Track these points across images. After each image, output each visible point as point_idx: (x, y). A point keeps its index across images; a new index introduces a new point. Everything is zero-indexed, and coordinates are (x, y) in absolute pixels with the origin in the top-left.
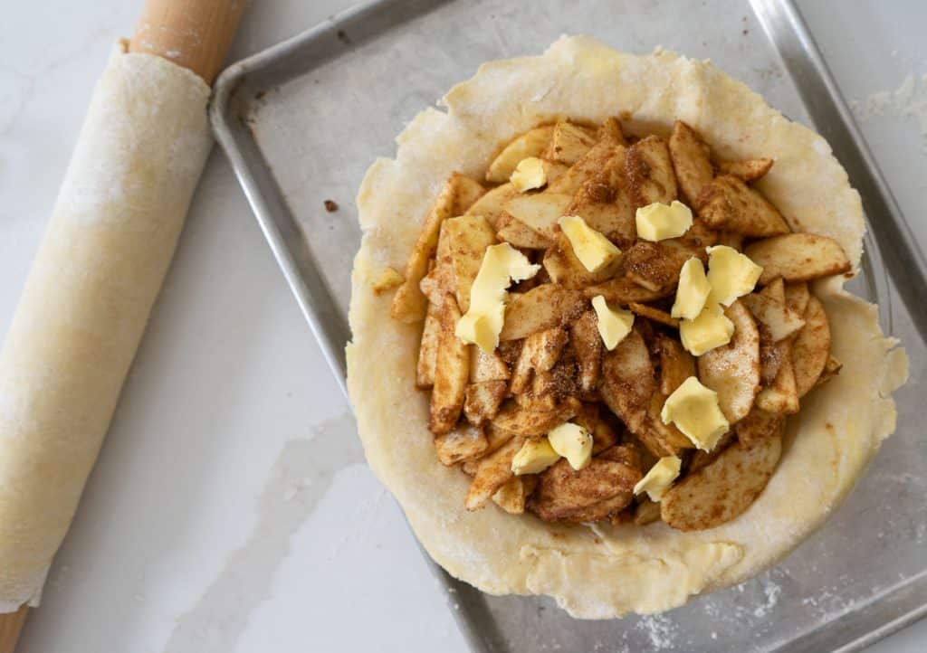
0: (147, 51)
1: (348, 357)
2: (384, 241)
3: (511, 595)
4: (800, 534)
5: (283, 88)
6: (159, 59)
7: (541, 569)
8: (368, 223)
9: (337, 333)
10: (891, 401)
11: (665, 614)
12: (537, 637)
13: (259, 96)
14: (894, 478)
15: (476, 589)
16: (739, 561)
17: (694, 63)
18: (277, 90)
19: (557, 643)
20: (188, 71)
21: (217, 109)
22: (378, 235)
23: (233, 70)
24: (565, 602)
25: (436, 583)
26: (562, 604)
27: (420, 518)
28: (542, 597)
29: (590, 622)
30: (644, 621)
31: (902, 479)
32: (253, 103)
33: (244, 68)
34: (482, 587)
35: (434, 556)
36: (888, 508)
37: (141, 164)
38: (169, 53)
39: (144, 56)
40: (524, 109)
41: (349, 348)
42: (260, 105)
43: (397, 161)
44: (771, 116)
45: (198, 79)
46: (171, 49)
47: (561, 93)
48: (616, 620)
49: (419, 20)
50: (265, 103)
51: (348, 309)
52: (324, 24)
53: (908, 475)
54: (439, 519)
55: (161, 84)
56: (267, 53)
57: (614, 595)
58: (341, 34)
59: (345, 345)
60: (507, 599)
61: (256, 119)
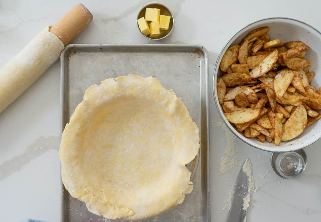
0: (54, 34)
1: (66, 126)
2: (87, 104)
3: (76, 199)
4: (149, 216)
5: (81, 53)
6: (56, 37)
7: (87, 196)
8: (85, 98)
9: (66, 119)
10: (184, 196)
11: (110, 220)
12: (78, 211)
13: (75, 52)
14: (179, 213)
15: (69, 193)
16: (132, 216)
17: (177, 99)
18: (80, 53)
19: (82, 214)
20: (61, 42)
21: (64, 52)
22: (86, 102)
23: (72, 45)
24: (88, 206)
25: (60, 187)
26: (87, 206)
27: (64, 171)
28: (84, 203)
29: (92, 213)
30: (105, 219)
31: (181, 214)
32: (72, 53)
33: (75, 46)
34: (71, 194)
35: (63, 181)
36: (174, 219)
37: (40, 59)
38: (59, 36)
39: (53, 35)
40: (134, 89)
41: (67, 125)
42: (74, 54)
43: (99, 87)
44: (189, 118)
45: (63, 45)
46: (60, 36)
47: (144, 89)
48: (98, 215)
49: (121, 53)
50: (75, 54)
51: (72, 116)
52: (98, 45)
53: (183, 214)
54: (69, 173)
55: (54, 43)
56: (81, 45)
57: (100, 210)
58: (101, 49)
59: (67, 123)
60: (75, 199)
61: (71, 57)
